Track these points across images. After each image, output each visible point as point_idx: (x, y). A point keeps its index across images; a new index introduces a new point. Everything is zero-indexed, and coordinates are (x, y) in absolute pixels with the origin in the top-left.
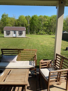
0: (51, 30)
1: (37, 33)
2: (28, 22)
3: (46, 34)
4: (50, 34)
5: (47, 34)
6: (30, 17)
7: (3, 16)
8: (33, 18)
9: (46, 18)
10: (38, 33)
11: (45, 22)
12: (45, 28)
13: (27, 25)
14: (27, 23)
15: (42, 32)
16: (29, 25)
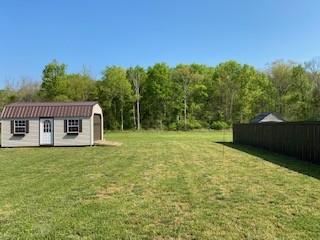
0: (221, 113)
1: (167, 124)
2: (133, 88)
3: (203, 129)
4: (217, 128)
5: (205, 126)
6: (141, 70)
7: (48, 71)
8: (151, 74)
9: (200, 73)
10: (174, 125)
11: (197, 86)
12: (198, 107)
13: (131, 97)
14: (130, 91)
15: (186, 122)
16: (138, 96)
